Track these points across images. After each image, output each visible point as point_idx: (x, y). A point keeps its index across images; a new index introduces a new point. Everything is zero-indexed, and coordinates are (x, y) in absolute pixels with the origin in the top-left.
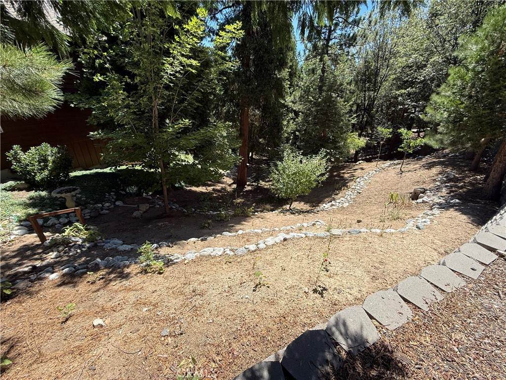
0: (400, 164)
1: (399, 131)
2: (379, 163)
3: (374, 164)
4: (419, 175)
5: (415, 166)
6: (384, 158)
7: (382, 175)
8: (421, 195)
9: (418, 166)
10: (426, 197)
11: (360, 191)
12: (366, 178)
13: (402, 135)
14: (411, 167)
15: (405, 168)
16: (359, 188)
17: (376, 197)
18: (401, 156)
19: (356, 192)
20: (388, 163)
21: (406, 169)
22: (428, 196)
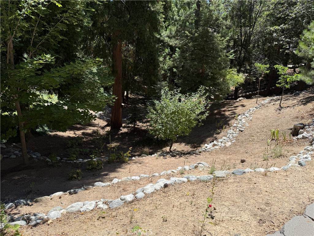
0: (279, 100)
1: (276, 66)
2: (259, 99)
3: (254, 100)
4: (297, 110)
5: (293, 102)
6: (264, 95)
7: (263, 111)
8: (301, 130)
9: (295, 101)
10: (305, 133)
11: (242, 129)
12: (247, 115)
13: (278, 71)
14: (290, 102)
15: (284, 103)
16: (240, 126)
17: (258, 134)
18: (279, 92)
19: (238, 130)
20: (268, 99)
21: (285, 105)
22: (308, 132)
